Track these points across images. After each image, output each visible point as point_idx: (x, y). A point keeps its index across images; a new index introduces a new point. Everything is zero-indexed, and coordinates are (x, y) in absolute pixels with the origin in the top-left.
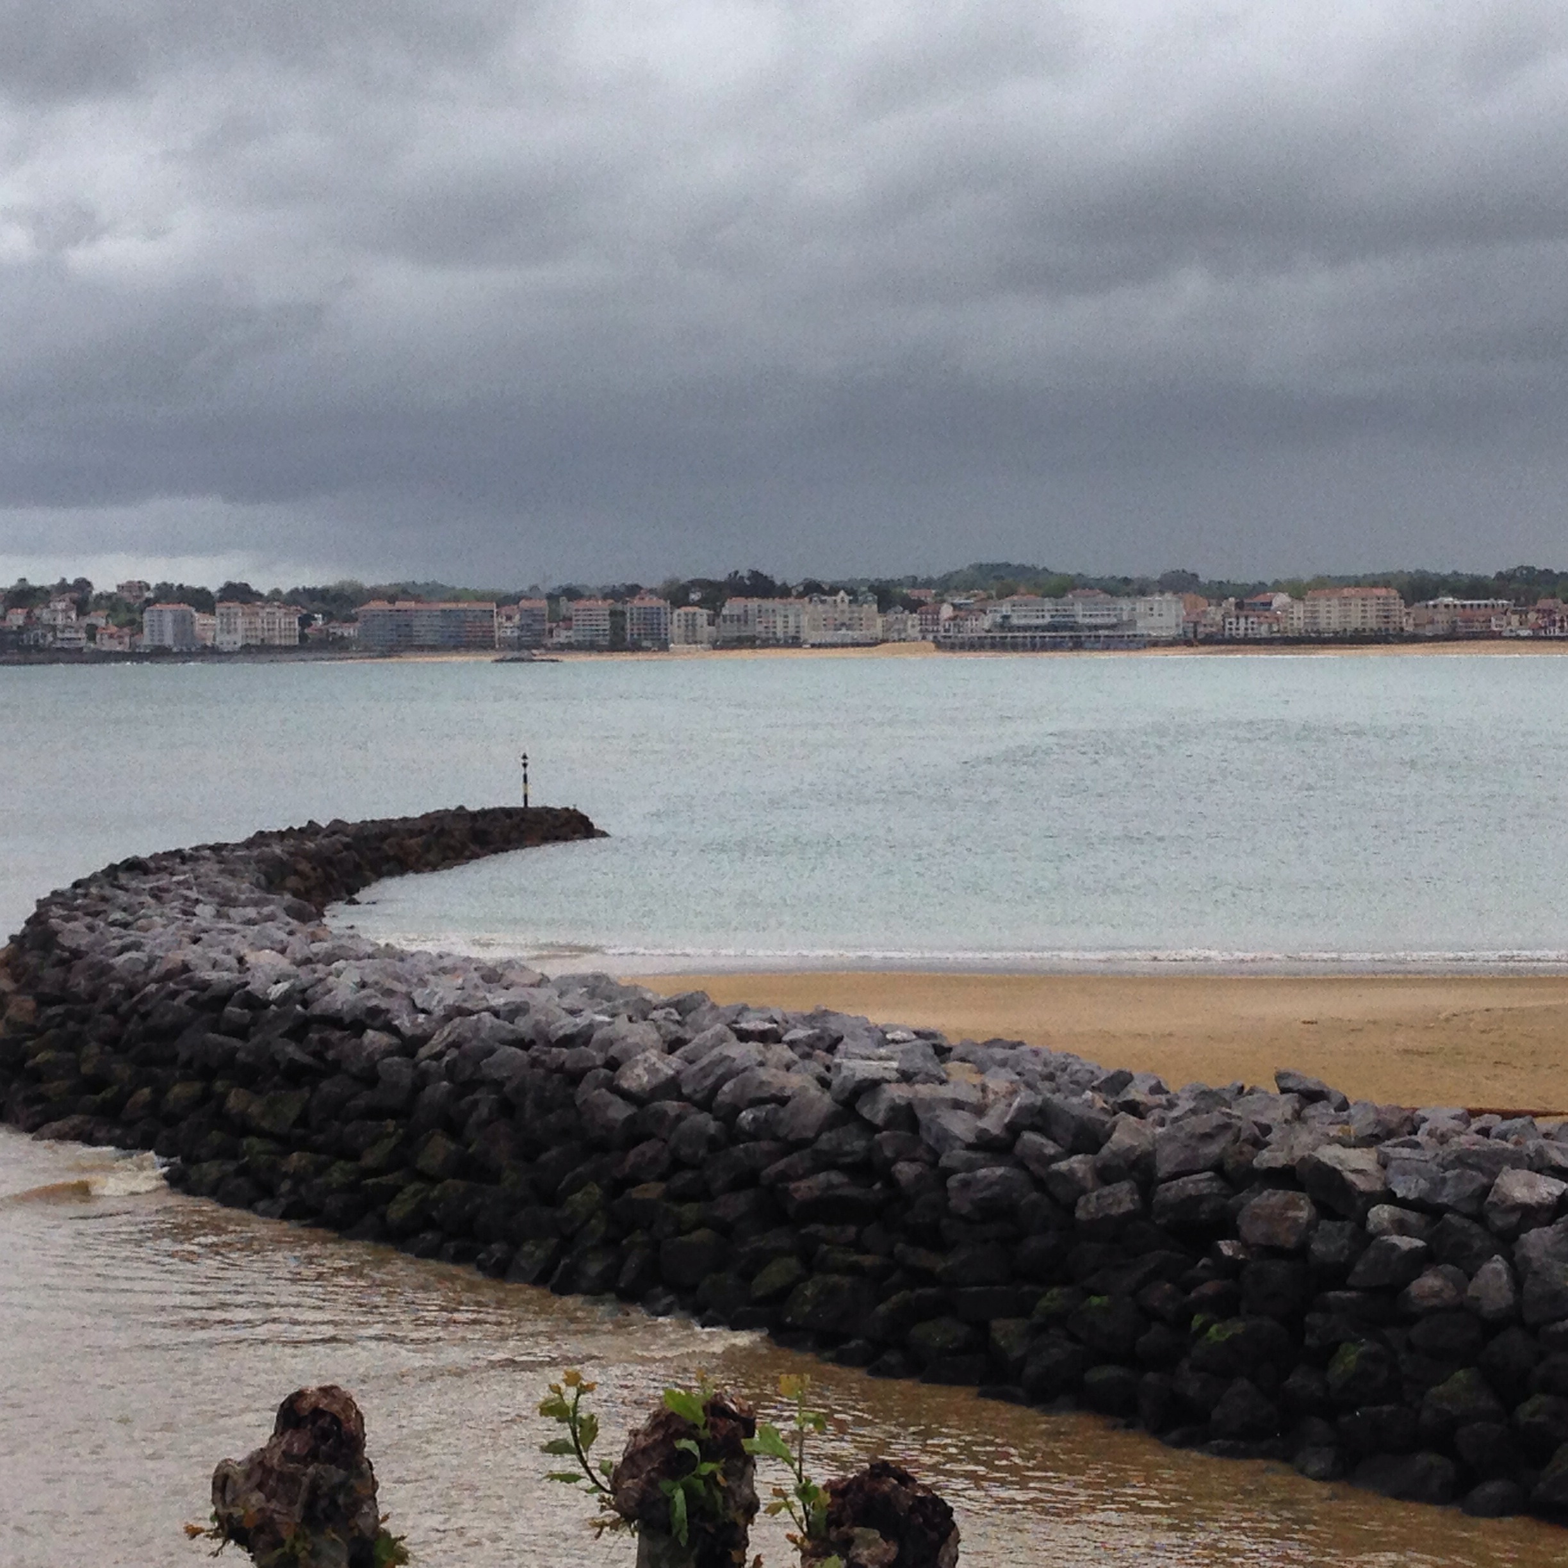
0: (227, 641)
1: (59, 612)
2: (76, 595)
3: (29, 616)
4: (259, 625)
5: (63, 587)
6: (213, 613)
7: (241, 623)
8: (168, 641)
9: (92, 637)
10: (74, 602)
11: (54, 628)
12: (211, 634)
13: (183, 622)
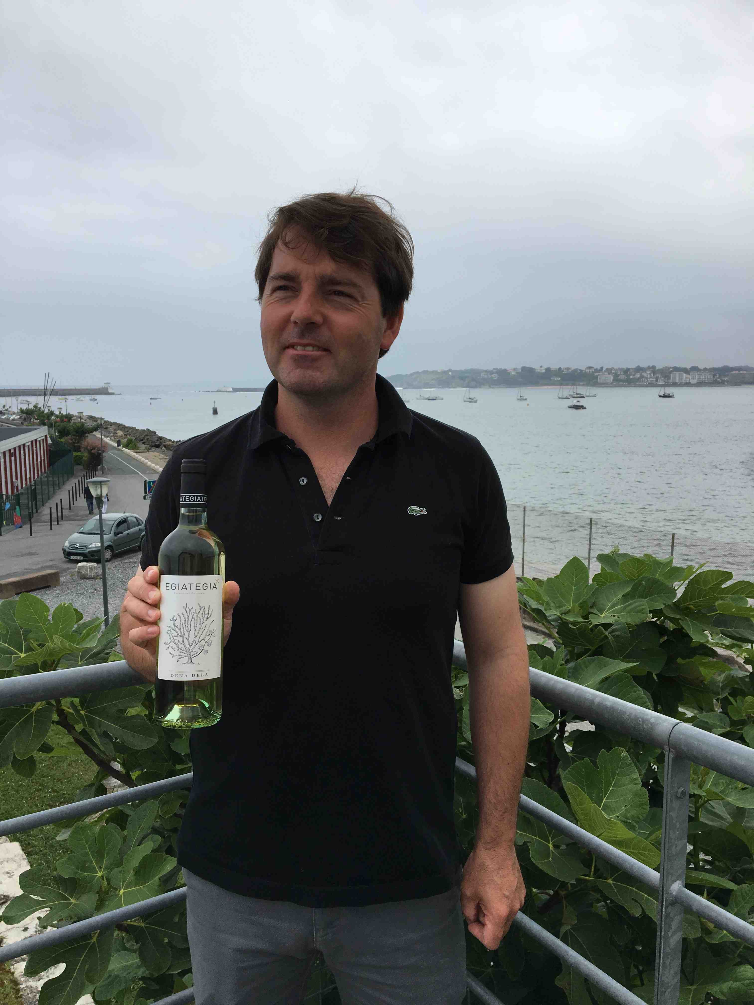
0: (692, 382)
1: (648, 374)
2: (652, 369)
3: (641, 375)
4: (702, 377)
5: (649, 368)
6: (689, 374)
7: (697, 377)
8: (677, 381)
9: (657, 380)
10: (652, 371)
11: (647, 378)
12: (688, 379)
13: (680, 376)
